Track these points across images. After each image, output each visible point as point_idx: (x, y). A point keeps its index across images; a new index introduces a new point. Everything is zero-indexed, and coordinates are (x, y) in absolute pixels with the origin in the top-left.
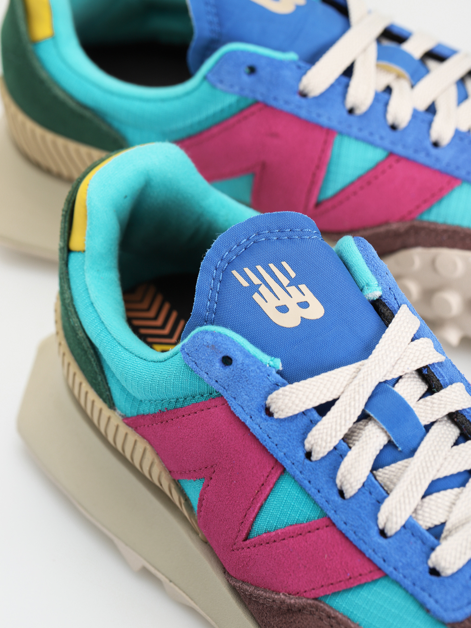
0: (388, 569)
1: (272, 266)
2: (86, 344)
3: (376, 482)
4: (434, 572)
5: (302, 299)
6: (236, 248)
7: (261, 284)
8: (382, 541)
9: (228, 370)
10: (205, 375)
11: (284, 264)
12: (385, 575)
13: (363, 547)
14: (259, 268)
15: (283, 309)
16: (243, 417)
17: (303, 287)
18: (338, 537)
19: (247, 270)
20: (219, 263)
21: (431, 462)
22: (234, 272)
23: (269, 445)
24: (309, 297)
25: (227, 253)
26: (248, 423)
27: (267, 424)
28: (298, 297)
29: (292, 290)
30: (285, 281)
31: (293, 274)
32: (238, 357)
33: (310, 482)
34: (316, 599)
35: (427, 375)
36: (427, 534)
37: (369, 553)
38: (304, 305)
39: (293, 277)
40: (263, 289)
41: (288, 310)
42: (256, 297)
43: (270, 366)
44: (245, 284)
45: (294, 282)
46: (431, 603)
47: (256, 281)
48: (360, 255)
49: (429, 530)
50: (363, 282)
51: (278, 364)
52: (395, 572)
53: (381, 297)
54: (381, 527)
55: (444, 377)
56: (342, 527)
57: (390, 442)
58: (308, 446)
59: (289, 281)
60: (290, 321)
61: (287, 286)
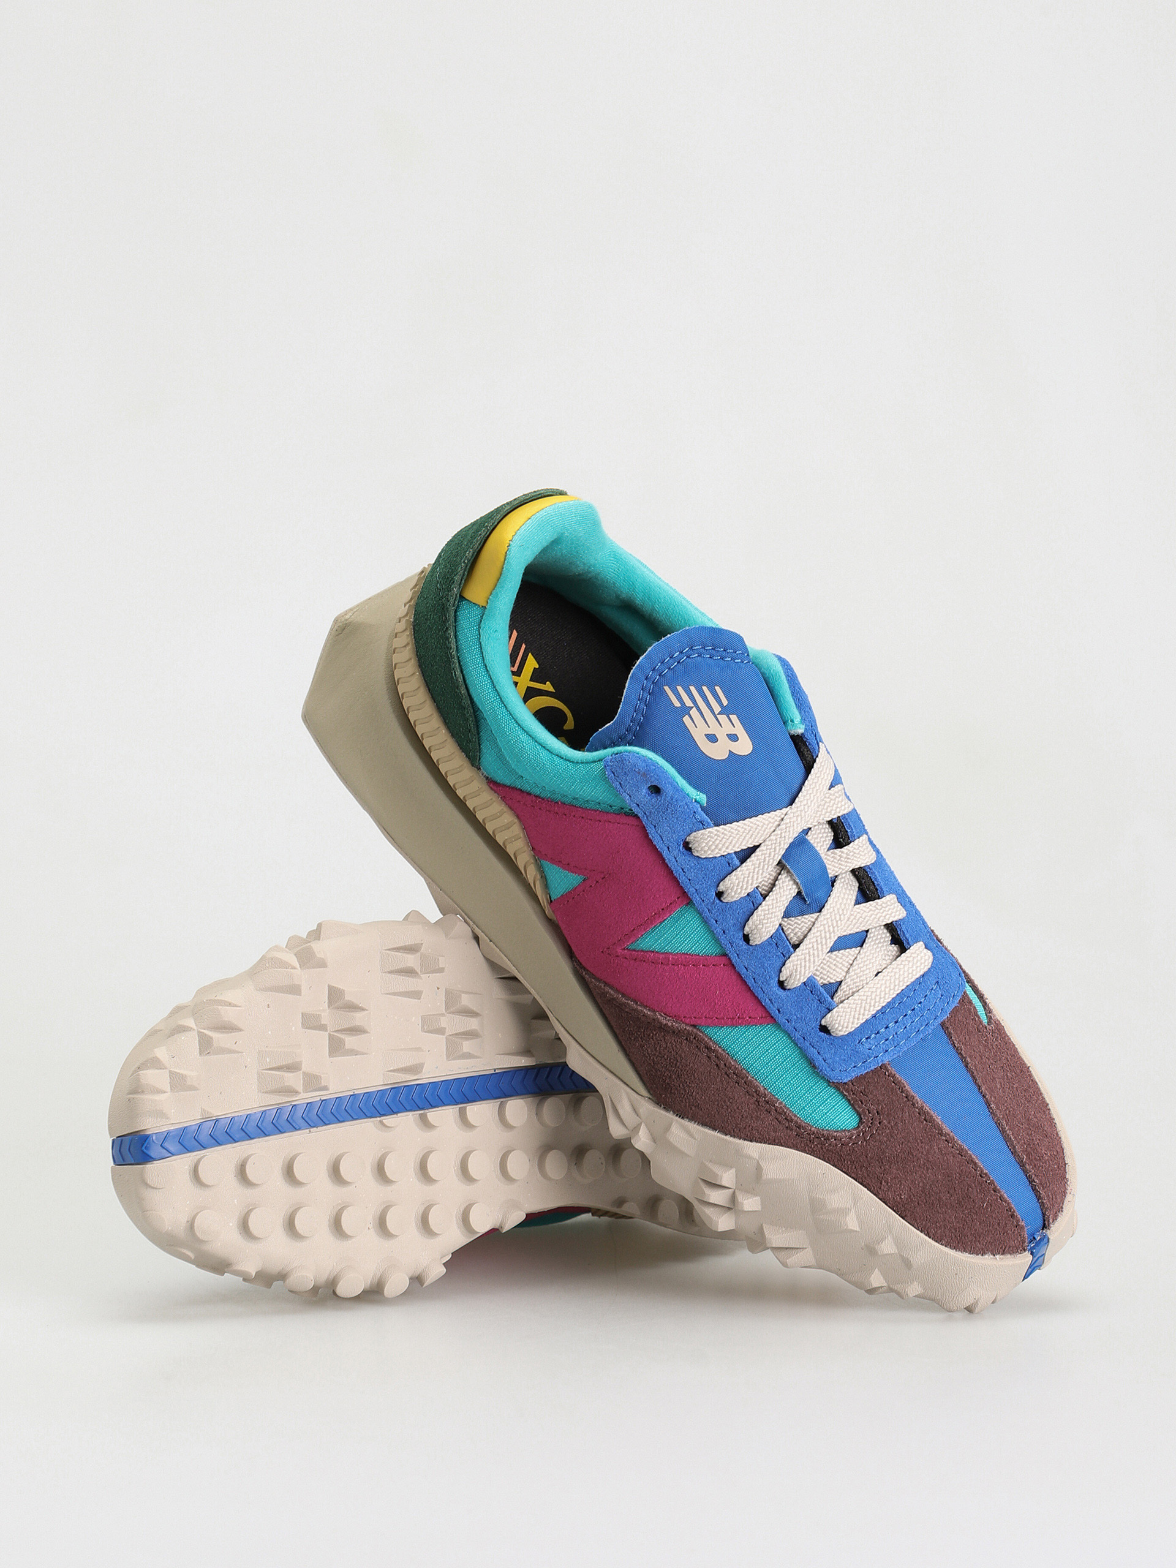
0: (782, 1019)
1: (705, 688)
2: (466, 702)
3: (783, 934)
4: (824, 1029)
5: (732, 731)
6: (669, 660)
7: (693, 707)
8: (781, 992)
9: (654, 799)
10: (628, 797)
11: (717, 688)
12: (772, 1019)
13: (760, 996)
14: (692, 688)
15: (712, 738)
16: (660, 846)
17: (734, 717)
18: (734, 977)
19: (679, 688)
20: (651, 673)
21: (837, 922)
22: (666, 688)
23: (682, 879)
24: (739, 730)
25: (659, 664)
26: (665, 853)
27: (683, 858)
28: (728, 729)
29: (723, 718)
30: (717, 709)
31: (725, 702)
32: (668, 790)
33: (716, 921)
34: (694, 1026)
35: (836, 823)
36: (822, 990)
37: (766, 1002)
38: (733, 738)
39: (725, 705)
40: (694, 712)
41: (716, 742)
42: (686, 719)
43: (696, 801)
44: (677, 704)
45: (725, 711)
46: (819, 1061)
47: (689, 703)
48: (787, 685)
49: (824, 986)
50: (788, 717)
51: (703, 798)
52: (787, 1024)
53: (802, 734)
54: (781, 979)
55: (852, 830)
56: (743, 971)
57: (799, 893)
58: (721, 888)
59: (720, 709)
60: (717, 752)
61: (718, 714)
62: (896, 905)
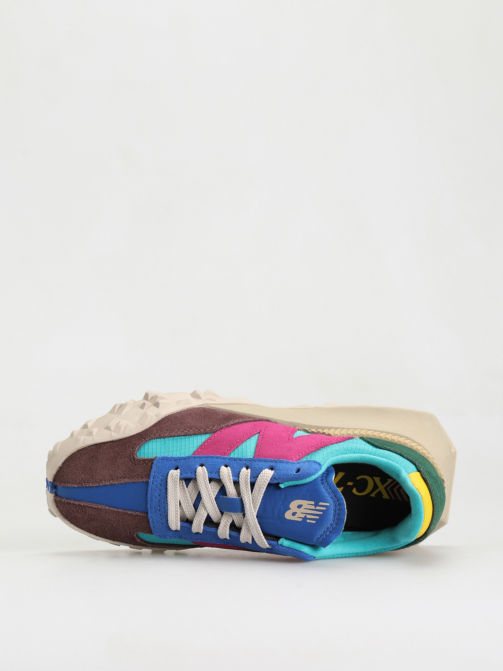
1: (318, 517)
5: (297, 515)
7: (315, 508)
11: (314, 522)
14: (321, 513)
15: (300, 507)
17: (301, 520)
19: (325, 509)
24: (295, 518)
29: (303, 516)
38: (294, 514)
40: (313, 507)
41: (297, 507)
42: (313, 503)
43: (283, 483)
44: (320, 504)
45: (305, 518)
47: (318, 508)
51: (282, 486)
53: (278, 542)
54: (204, 466)
58: (249, 470)
59: (307, 517)
60: (294, 505)
61: (306, 515)
62: (197, 530)
